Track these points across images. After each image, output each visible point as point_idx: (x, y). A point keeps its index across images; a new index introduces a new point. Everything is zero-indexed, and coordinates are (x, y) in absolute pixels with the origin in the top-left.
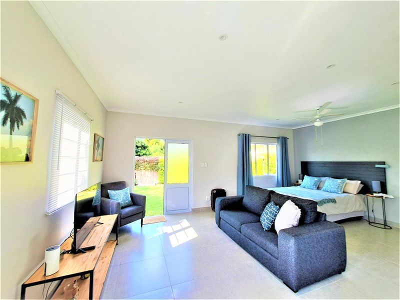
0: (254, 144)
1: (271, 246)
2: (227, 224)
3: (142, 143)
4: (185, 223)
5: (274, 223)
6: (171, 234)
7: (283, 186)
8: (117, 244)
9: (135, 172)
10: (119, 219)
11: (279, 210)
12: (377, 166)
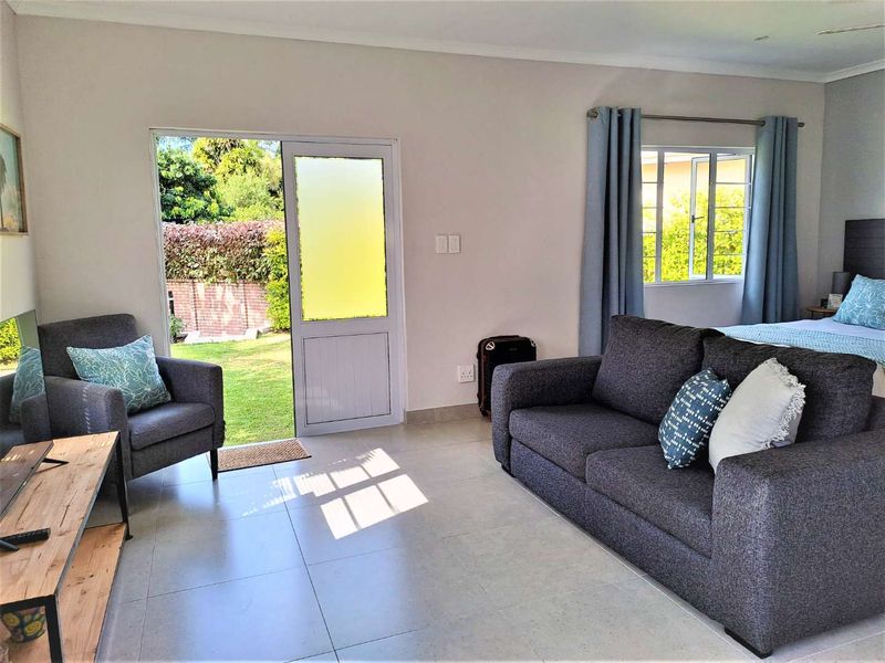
0: (655, 154)
1: (689, 516)
2: (536, 457)
3: (183, 164)
4: (380, 461)
5: (707, 441)
6: (328, 498)
7: (765, 321)
8: (128, 537)
9: (170, 287)
10: (126, 451)
11: (727, 394)
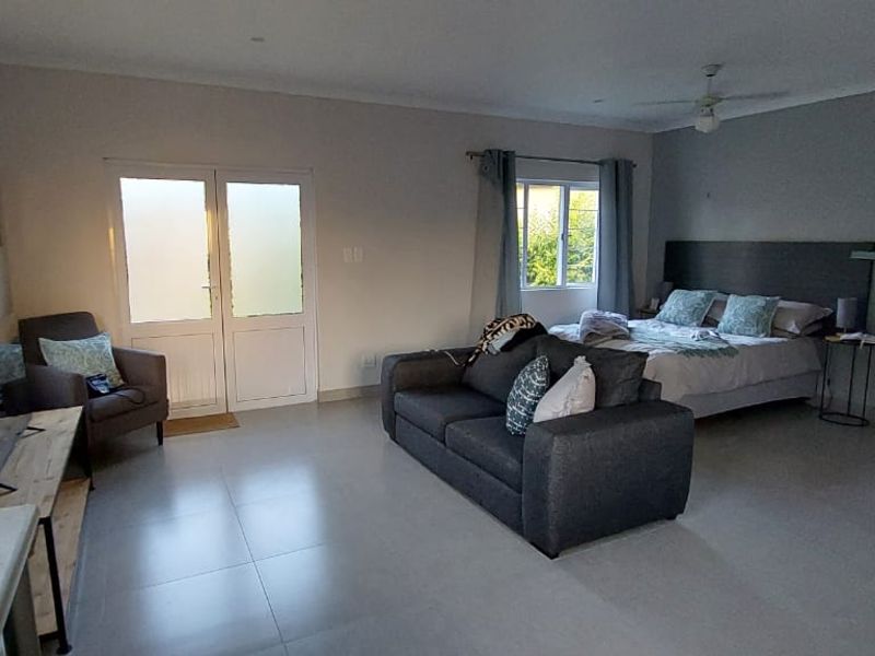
8: (91, 488)
12: (857, 255)
